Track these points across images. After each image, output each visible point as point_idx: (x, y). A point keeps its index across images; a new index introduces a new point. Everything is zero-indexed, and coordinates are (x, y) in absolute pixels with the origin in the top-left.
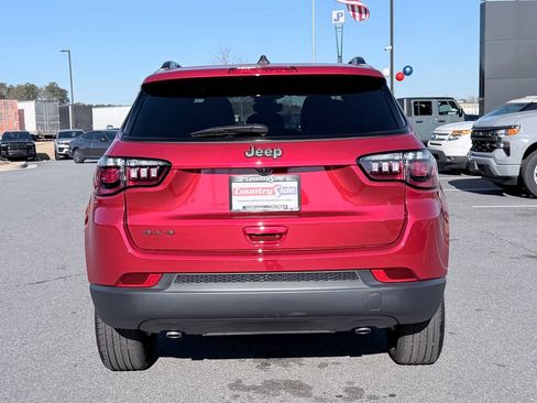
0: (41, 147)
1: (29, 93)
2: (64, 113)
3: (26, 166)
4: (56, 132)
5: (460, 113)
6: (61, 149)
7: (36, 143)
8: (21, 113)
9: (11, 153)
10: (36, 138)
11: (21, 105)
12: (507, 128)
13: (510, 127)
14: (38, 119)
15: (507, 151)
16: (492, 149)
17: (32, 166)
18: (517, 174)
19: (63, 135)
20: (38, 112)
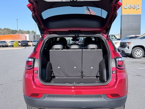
0: (29, 44)
1: (28, 32)
2: (34, 37)
3: (26, 48)
4: (33, 40)
5: (116, 38)
6: (33, 44)
7: (28, 43)
8: (26, 36)
9: (23, 45)
10: (28, 42)
11: (26, 35)
12: (128, 43)
13: (129, 43)
14: (29, 38)
15: (128, 48)
16: (125, 47)
17: (27, 47)
18: (131, 53)
19: (34, 41)
20: (29, 36)
